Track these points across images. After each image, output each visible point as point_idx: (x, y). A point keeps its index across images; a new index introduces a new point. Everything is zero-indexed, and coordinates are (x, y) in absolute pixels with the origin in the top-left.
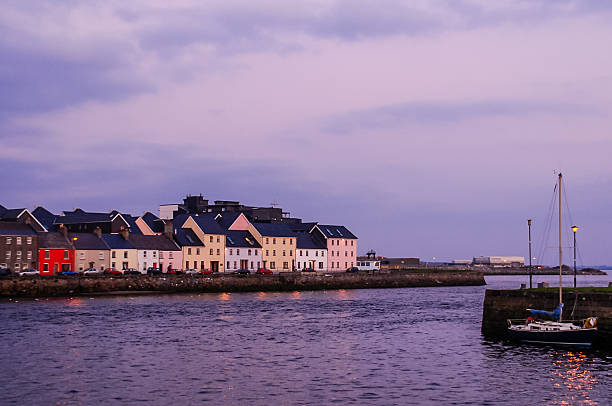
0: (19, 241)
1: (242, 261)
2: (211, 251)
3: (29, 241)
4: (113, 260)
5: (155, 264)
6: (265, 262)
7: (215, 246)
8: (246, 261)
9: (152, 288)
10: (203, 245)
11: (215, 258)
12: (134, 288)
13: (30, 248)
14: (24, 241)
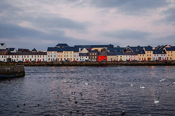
0: (93, 54)
1: (159, 58)
2: (148, 55)
3: (96, 54)
4: (117, 58)
5: (130, 59)
6: (168, 58)
7: (149, 54)
8: (161, 58)
9: (122, 64)
10: (145, 54)
11: (149, 57)
12: (117, 64)
13: (96, 56)
14: (94, 54)
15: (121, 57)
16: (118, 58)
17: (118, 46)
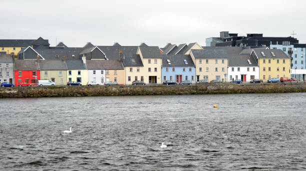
2: (149, 69)
5: (103, 78)
6: (199, 76)
7: (153, 65)
10: (143, 66)
11: (153, 74)
15: (79, 73)
16: (70, 77)
17: (61, 44)
